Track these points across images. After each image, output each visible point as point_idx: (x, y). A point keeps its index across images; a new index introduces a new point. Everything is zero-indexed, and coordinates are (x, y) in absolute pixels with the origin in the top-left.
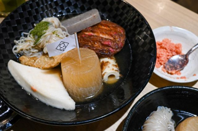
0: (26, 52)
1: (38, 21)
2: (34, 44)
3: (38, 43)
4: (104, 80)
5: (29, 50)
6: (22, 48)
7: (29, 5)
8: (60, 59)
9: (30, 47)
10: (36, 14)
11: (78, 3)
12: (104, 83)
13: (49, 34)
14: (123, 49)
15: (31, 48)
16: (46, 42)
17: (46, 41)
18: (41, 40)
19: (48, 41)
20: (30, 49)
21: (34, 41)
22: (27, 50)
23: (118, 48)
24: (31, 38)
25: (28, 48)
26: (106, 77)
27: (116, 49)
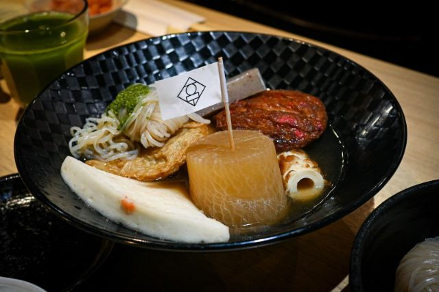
0: (99, 150)
1: (123, 86)
2: (118, 130)
3: (127, 124)
4: (289, 192)
5: (105, 146)
6: (91, 143)
7: (98, 64)
8: (181, 154)
9: (108, 138)
10: (116, 70)
11: (209, 47)
12: (289, 198)
13: (152, 102)
14: (323, 134)
15: (111, 142)
16: (147, 118)
17: (146, 116)
18: (134, 115)
19: (152, 116)
20: (108, 144)
21: (117, 123)
22: (101, 146)
23: (314, 131)
24: (111, 117)
25: (103, 142)
26: (292, 185)
27: (309, 133)
